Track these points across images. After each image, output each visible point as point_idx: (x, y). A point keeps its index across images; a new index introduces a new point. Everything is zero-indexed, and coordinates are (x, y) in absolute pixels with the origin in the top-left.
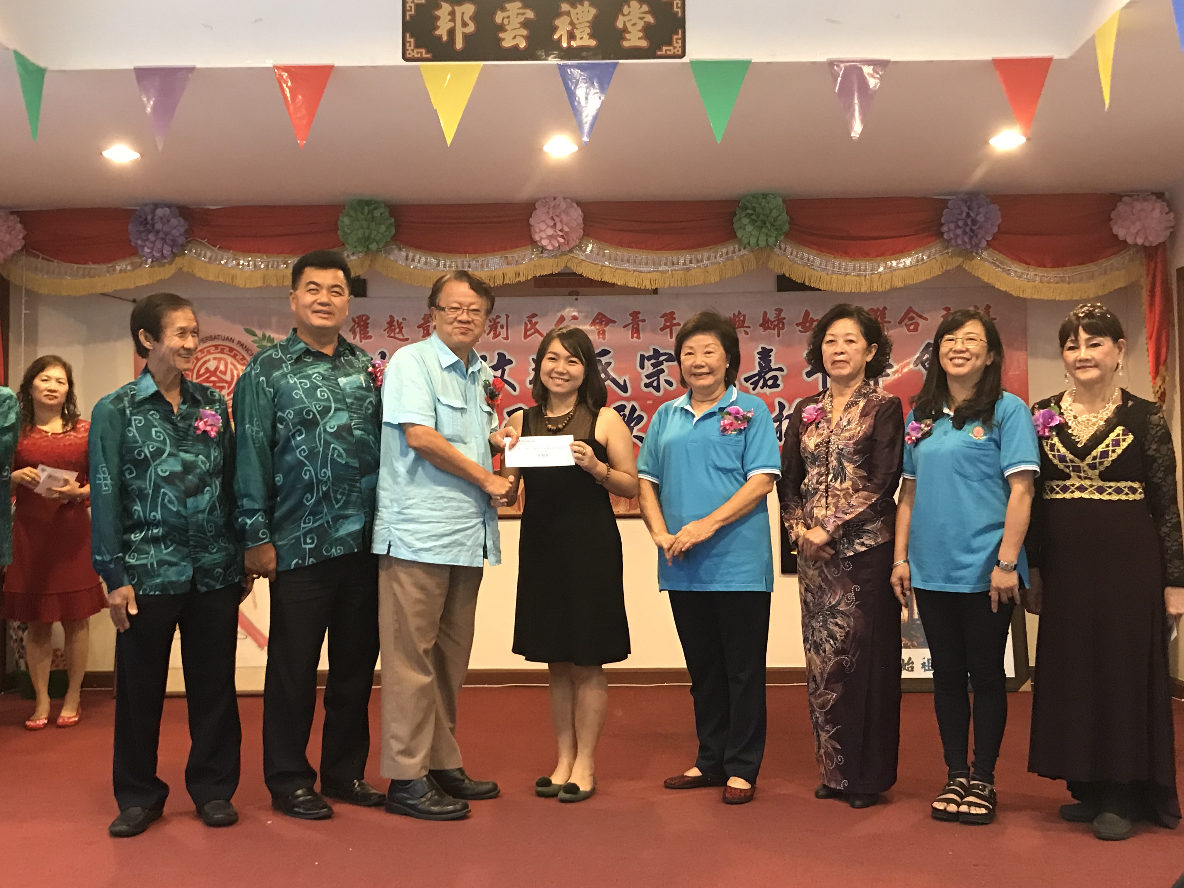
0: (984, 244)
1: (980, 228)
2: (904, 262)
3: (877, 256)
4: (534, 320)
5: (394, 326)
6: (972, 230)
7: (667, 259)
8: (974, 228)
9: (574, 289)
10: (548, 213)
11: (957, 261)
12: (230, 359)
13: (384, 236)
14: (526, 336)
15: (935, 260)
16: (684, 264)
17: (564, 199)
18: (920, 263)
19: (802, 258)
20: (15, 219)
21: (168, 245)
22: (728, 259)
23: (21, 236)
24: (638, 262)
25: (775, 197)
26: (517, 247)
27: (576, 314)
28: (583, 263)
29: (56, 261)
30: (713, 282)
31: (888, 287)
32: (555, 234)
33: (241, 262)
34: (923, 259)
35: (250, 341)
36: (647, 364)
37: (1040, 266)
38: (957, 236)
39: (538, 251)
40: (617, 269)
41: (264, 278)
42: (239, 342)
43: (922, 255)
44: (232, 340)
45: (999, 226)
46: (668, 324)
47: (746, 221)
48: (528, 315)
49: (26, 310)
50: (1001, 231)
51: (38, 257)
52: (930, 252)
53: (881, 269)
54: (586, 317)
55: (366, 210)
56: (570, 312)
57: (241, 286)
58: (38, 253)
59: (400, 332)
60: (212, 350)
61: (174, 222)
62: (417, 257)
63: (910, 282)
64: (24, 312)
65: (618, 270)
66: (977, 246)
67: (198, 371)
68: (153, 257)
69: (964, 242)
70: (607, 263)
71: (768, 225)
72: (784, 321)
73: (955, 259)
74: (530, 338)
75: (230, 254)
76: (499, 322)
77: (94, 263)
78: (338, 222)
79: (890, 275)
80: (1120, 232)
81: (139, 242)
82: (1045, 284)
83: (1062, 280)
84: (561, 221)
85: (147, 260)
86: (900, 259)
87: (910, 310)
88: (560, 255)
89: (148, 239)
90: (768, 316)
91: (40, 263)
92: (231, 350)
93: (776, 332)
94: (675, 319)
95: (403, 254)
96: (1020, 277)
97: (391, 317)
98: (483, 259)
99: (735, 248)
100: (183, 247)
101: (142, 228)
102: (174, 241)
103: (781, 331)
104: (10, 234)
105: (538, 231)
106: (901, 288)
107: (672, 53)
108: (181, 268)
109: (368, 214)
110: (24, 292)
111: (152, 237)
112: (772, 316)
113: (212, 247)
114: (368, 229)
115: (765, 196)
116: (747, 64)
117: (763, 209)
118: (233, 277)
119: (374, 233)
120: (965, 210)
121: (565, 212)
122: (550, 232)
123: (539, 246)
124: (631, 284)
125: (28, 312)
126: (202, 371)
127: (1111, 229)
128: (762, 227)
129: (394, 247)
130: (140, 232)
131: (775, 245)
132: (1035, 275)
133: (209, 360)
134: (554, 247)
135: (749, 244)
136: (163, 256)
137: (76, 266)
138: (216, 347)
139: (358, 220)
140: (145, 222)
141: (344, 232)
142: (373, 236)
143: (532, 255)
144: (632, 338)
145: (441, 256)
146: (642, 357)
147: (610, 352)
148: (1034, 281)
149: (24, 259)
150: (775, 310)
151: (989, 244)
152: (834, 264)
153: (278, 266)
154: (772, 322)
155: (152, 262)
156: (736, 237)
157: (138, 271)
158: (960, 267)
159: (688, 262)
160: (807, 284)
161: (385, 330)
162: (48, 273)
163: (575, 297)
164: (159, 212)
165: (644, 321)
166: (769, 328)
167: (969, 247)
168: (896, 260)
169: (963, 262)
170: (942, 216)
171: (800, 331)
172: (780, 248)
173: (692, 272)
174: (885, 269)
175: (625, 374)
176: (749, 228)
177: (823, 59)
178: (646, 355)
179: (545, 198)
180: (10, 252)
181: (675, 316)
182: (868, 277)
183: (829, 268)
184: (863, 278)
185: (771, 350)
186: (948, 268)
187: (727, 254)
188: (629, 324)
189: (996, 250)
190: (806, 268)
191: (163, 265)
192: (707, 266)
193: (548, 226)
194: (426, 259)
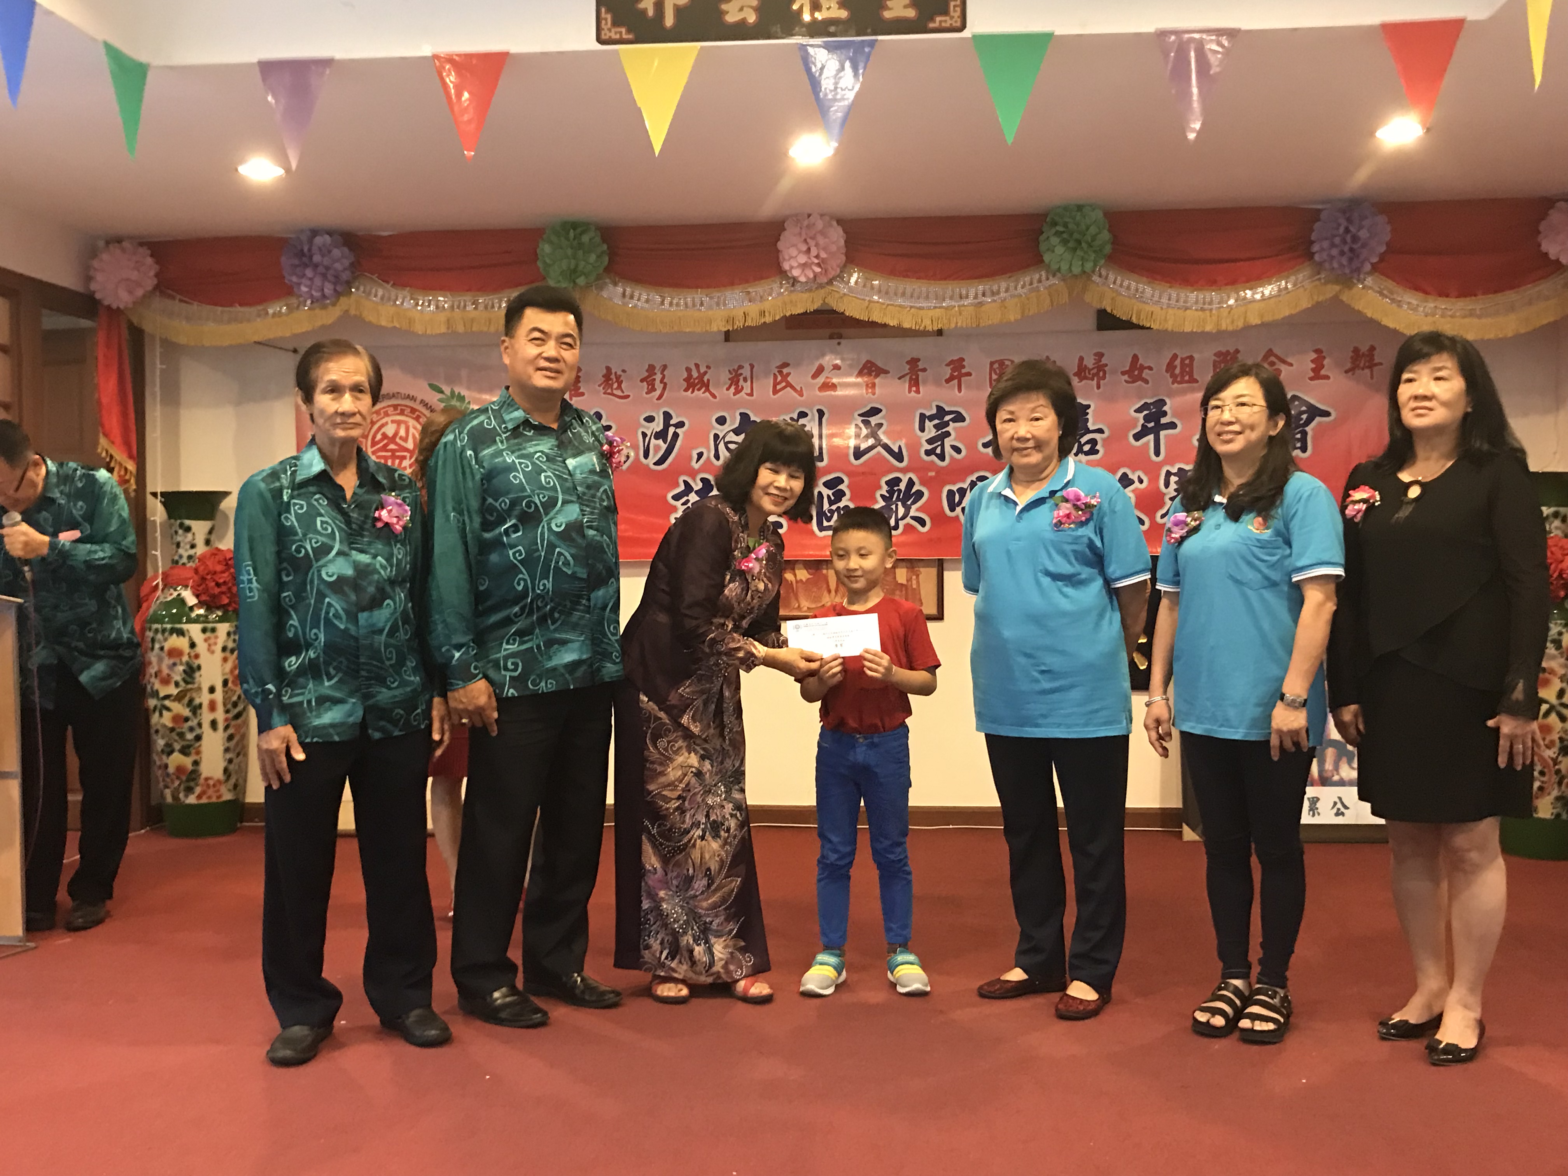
0: (1368, 267)
1: (1364, 246)
2: (1262, 292)
3: (1226, 284)
4: (785, 371)
5: (611, 379)
6: (1352, 250)
7: (953, 291)
8: (1355, 246)
9: (836, 331)
10: (800, 234)
11: (1332, 290)
12: (412, 422)
13: (594, 267)
14: (775, 392)
15: (1302, 290)
16: (976, 297)
17: (822, 215)
18: (1284, 292)
19: (1128, 288)
20: (144, 251)
21: (329, 282)
22: (1032, 290)
23: (152, 273)
24: (915, 295)
25: (1094, 209)
26: (762, 278)
27: (838, 362)
28: (845, 299)
29: (195, 303)
30: (1012, 319)
31: (1240, 324)
32: (810, 261)
33: (420, 302)
34: (1286, 288)
35: (435, 400)
36: (929, 425)
37: (1440, 295)
38: (1332, 257)
39: (788, 283)
40: (888, 305)
41: (448, 320)
42: (422, 401)
43: (1286, 283)
44: (413, 399)
45: (1388, 244)
46: (956, 374)
47: (1055, 240)
48: (779, 364)
49: (161, 363)
50: (1392, 249)
51: (173, 298)
52: (1297, 279)
53: (1231, 302)
54: (851, 366)
55: (572, 234)
56: (830, 360)
57: (420, 333)
58: (174, 294)
59: (619, 387)
60: (390, 410)
61: (336, 252)
62: (636, 294)
63: (1268, 318)
64: (159, 366)
65: (890, 307)
66: (1358, 270)
67: (374, 437)
68: (312, 297)
69: (1342, 266)
70: (876, 298)
71: (1084, 245)
72: (1106, 369)
73: (1329, 287)
74: (780, 393)
75: (406, 292)
76: (741, 374)
77: (241, 305)
78: (538, 251)
79: (1243, 309)
80: (1551, 248)
81: (294, 279)
82: (1449, 319)
83: (1472, 314)
84: (817, 245)
85: (306, 301)
86: (1256, 288)
87: (1270, 353)
88: (817, 288)
89: (304, 275)
90: (1085, 363)
91: (176, 305)
92: (413, 411)
93: (1095, 382)
94: (964, 367)
95: (620, 289)
96: (1415, 309)
97: (608, 369)
98: (719, 294)
99: (1041, 276)
100: (349, 284)
101: (296, 262)
102: (336, 277)
103: (1102, 382)
104: (138, 271)
105: (787, 257)
106: (1256, 326)
107: (947, 25)
108: (347, 311)
109: (574, 239)
110: (158, 342)
111: (309, 273)
112: (1090, 362)
113: (385, 284)
114: (574, 257)
115: (1080, 208)
116: (1047, 38)
117: (1078, 224)
118: (411, 321)
119: (582, 264)
120: (1344, 224)
121: (822, 233)
122: (803, 259)
123: (790, 278)
124: (906, 325)
125: (164, 367)
126: (379, 437)
127: (1540, 245)
128: (1074, 250)
129: (607, 280)
130: (296, 266)
131: (1093, 271)
132: (1436, 307)
133: (387, 423)
134: (808, 278)
135: (1059, 270)
136: (324, 296)
137: (220, 309)
138: (395, 407)
139: (561, 248)
140: (302, 254)
141: (545, 262)
142: (581, 267)
143: (781, 288)
144: (910, 392)
145: (667, 291)
146: (923, 417)
147: (881, 411)
148: (1434, 315)
149: (158, 302)
150: (1095, 354)
151: (1375, 268)
152: (1170, 295)
153: (465, 306)
154: (1090, 370)
155: (312, 302)
156: (1042, 261)
157: (296, 314)
158: (1336, 300)
159: (980, 296)
160: (1134, 320)
161: (599, 386)
162: (188, 319)
163: (838, 340)
164: (318, 240)
165: (924, 370)
166: (1086, 378)
167: (1347, 271)
168: (1251, 289)
169: (1340, 291)
170: (1312, 230)
171: (1126, 382)
172: (1100, 276)
173: (983, 308)
174: (1236, 301)
175: (901, 439)
176: (1060, 250)
177: (1149, 27)
178: (928, 414)
179: (796, 215)
180: (140, 292)
181: (964, 363)
182: (1214, 312)
183: (1164, 300)
184: (1208, 312)
185: (1088, 407)
186: (1320, 299)
187: (1031, 284)
188: (907, 374)
189: (1383, 274)
190: (1134, 301)
191: (324, 307)
192: (1005, 299)
193: (800, 252)
194: (648, 295)
